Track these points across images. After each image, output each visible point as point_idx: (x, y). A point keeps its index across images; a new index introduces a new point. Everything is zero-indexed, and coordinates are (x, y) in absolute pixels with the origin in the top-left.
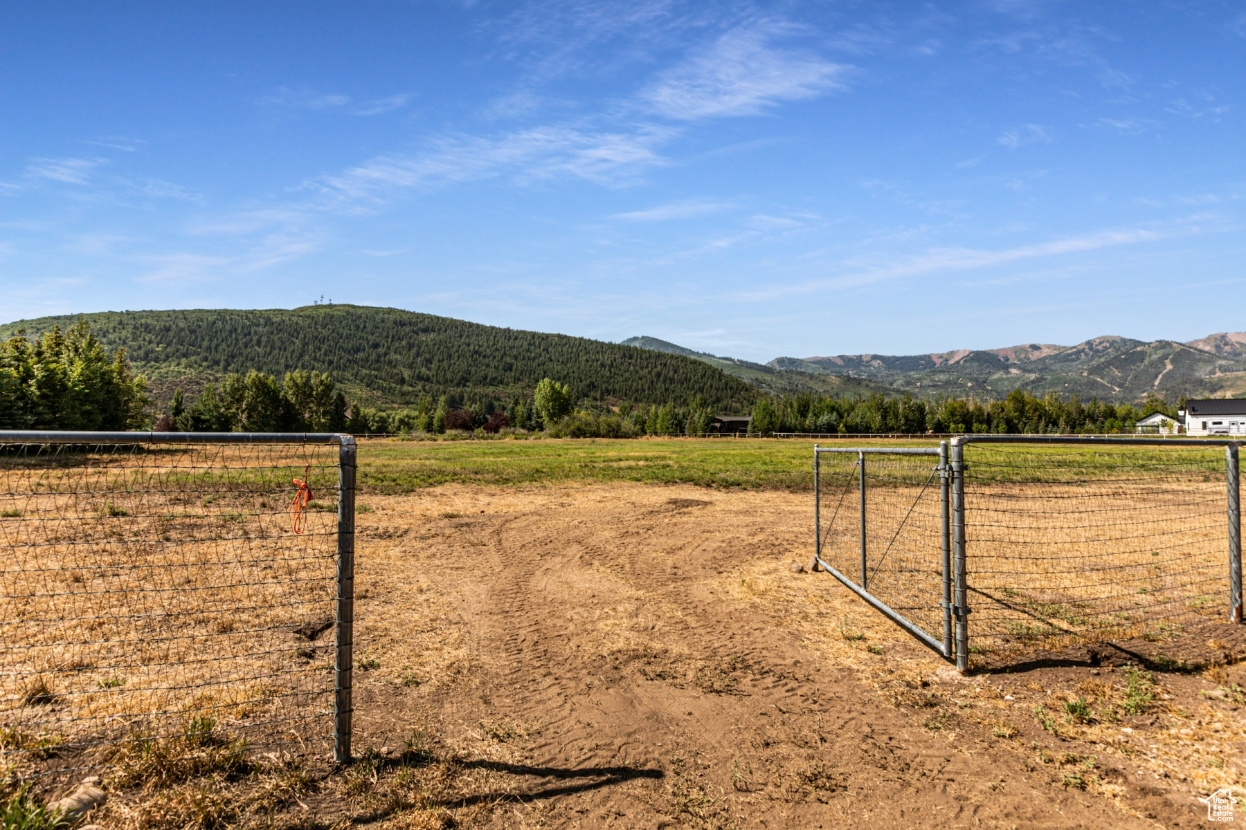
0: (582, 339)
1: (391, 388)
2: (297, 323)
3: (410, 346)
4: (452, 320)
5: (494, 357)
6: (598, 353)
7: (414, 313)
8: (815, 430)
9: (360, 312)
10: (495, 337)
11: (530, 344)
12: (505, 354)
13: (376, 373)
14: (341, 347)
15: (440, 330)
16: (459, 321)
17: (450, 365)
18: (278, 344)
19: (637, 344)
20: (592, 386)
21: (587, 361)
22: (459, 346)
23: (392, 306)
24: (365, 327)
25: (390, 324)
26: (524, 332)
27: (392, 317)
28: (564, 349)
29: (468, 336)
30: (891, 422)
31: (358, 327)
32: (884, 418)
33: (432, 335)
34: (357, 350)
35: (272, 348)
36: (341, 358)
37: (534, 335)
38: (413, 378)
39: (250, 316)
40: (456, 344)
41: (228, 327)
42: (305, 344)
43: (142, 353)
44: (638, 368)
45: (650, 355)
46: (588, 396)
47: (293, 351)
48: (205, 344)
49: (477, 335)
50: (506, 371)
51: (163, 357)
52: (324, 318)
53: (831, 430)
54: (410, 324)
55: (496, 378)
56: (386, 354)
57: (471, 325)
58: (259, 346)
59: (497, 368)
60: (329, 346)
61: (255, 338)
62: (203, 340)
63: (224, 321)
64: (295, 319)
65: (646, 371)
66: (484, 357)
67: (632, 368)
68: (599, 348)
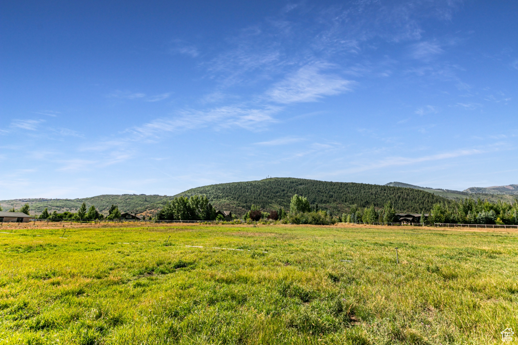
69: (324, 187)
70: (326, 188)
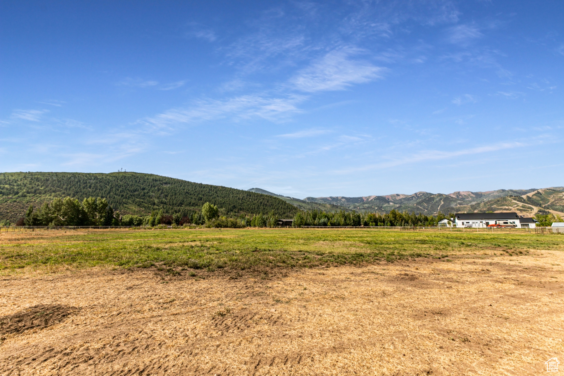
0: (231, 188)
1: (148, 207)
2: (109, 179)
3: (159, 190)
4: (178, 180)
5: (195, 195)
6: (237, 194)
7: (162, 176)
8: (319, 225)
9: (138, 175)
10: (195, 187)
11: (210, 190)
12: (199, 193)
13: (142, 200)
14: (128, 189)
15: (172, 183)
16: (181, 180)
17: (176, 198)
18: (99, 187)
19: (254, 191)
20: (234, 207)
21: (233, 197)
22: (180, 190)
23: (153, 173)
24: (140, 181)
25: (151, 180)
26: (208, 185)
27: (152, 178)
28: (224, 192)
29: (184, 186)
30: (348, 222)
31: (136, 181)
32: (345, 220)
33: (169, 185)
34: (135, 191)
35: (96, 189)
36: (127, 194)
37: (211, 186)
38: (159, 203)
39: (88, 175)
40: (179, 189)
41: (76, 180)
42: (112, 188)
43: (33, 190)
44: (253, 200)
45: (258, 195)
46: (232, 211)
47: (106, 191)
48: (65, 187)
49: (188, 186)
50: (199, 200)
51: (43, 192)
52: (121, 177)
53: (325, 225)
54: (160, 180)
55: (195, 203)
56: (148, 193)
57: (185, 182)
58: (90, 188)
59: (195, 199)
60: (123, 189)
61: (89, 185)
62: (64, 185)
63: (75, 177)
64: (108, 177)
65: (256, 201)
66: (190, 195)
67: (250, 200)
68: (238, 192)
69: (194, 189)
70: (195, 190)
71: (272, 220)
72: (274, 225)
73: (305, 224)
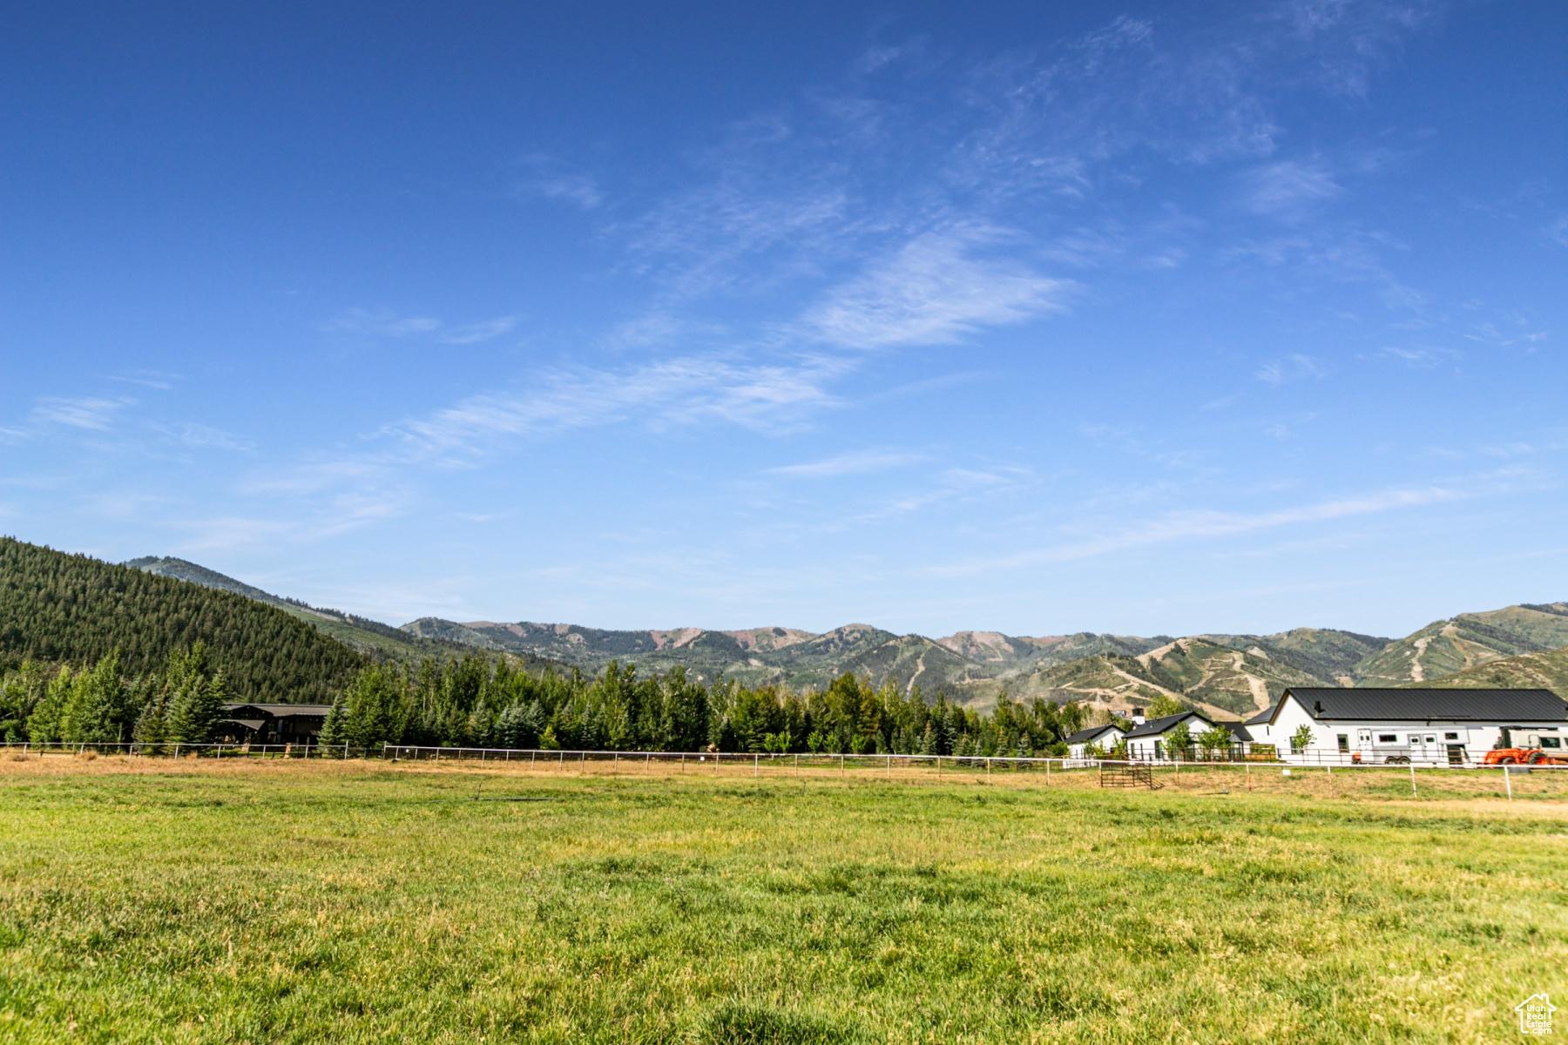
8: (489, 741)
30: (648, 725)
32: (633, 717)
53: (523, 741)
71: (179, 708)
72: (188, 736)
73: (406, 731)
